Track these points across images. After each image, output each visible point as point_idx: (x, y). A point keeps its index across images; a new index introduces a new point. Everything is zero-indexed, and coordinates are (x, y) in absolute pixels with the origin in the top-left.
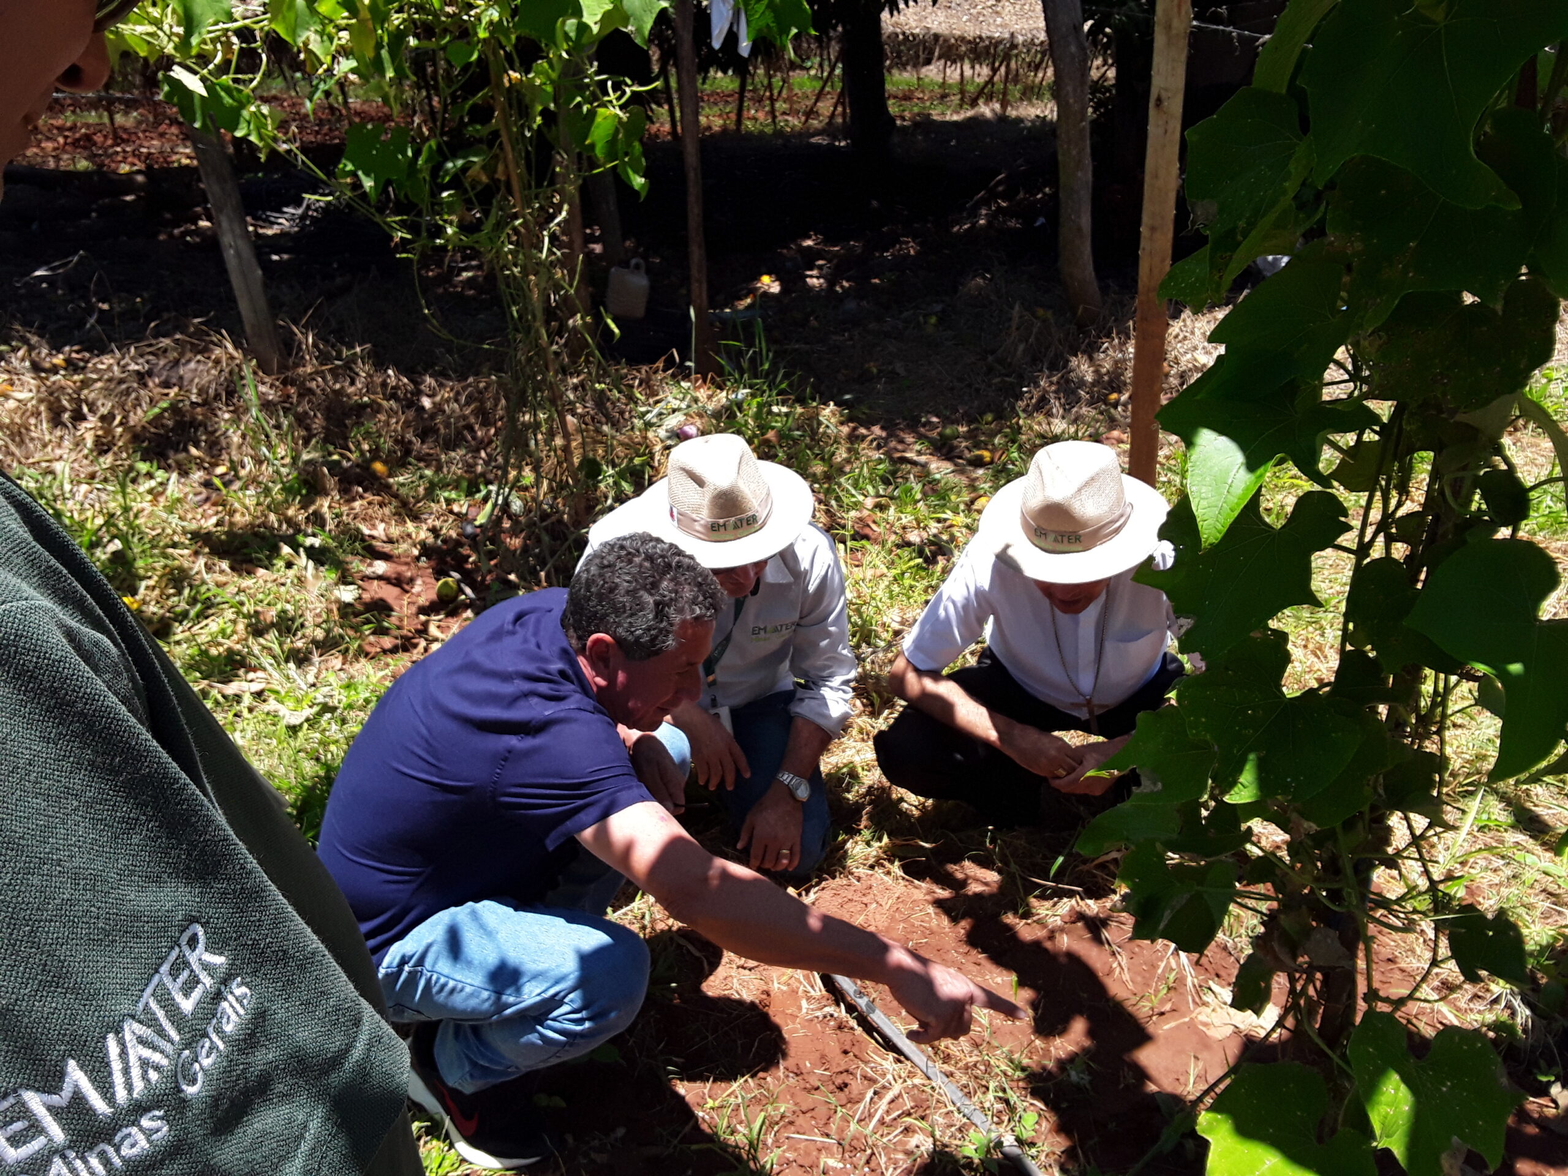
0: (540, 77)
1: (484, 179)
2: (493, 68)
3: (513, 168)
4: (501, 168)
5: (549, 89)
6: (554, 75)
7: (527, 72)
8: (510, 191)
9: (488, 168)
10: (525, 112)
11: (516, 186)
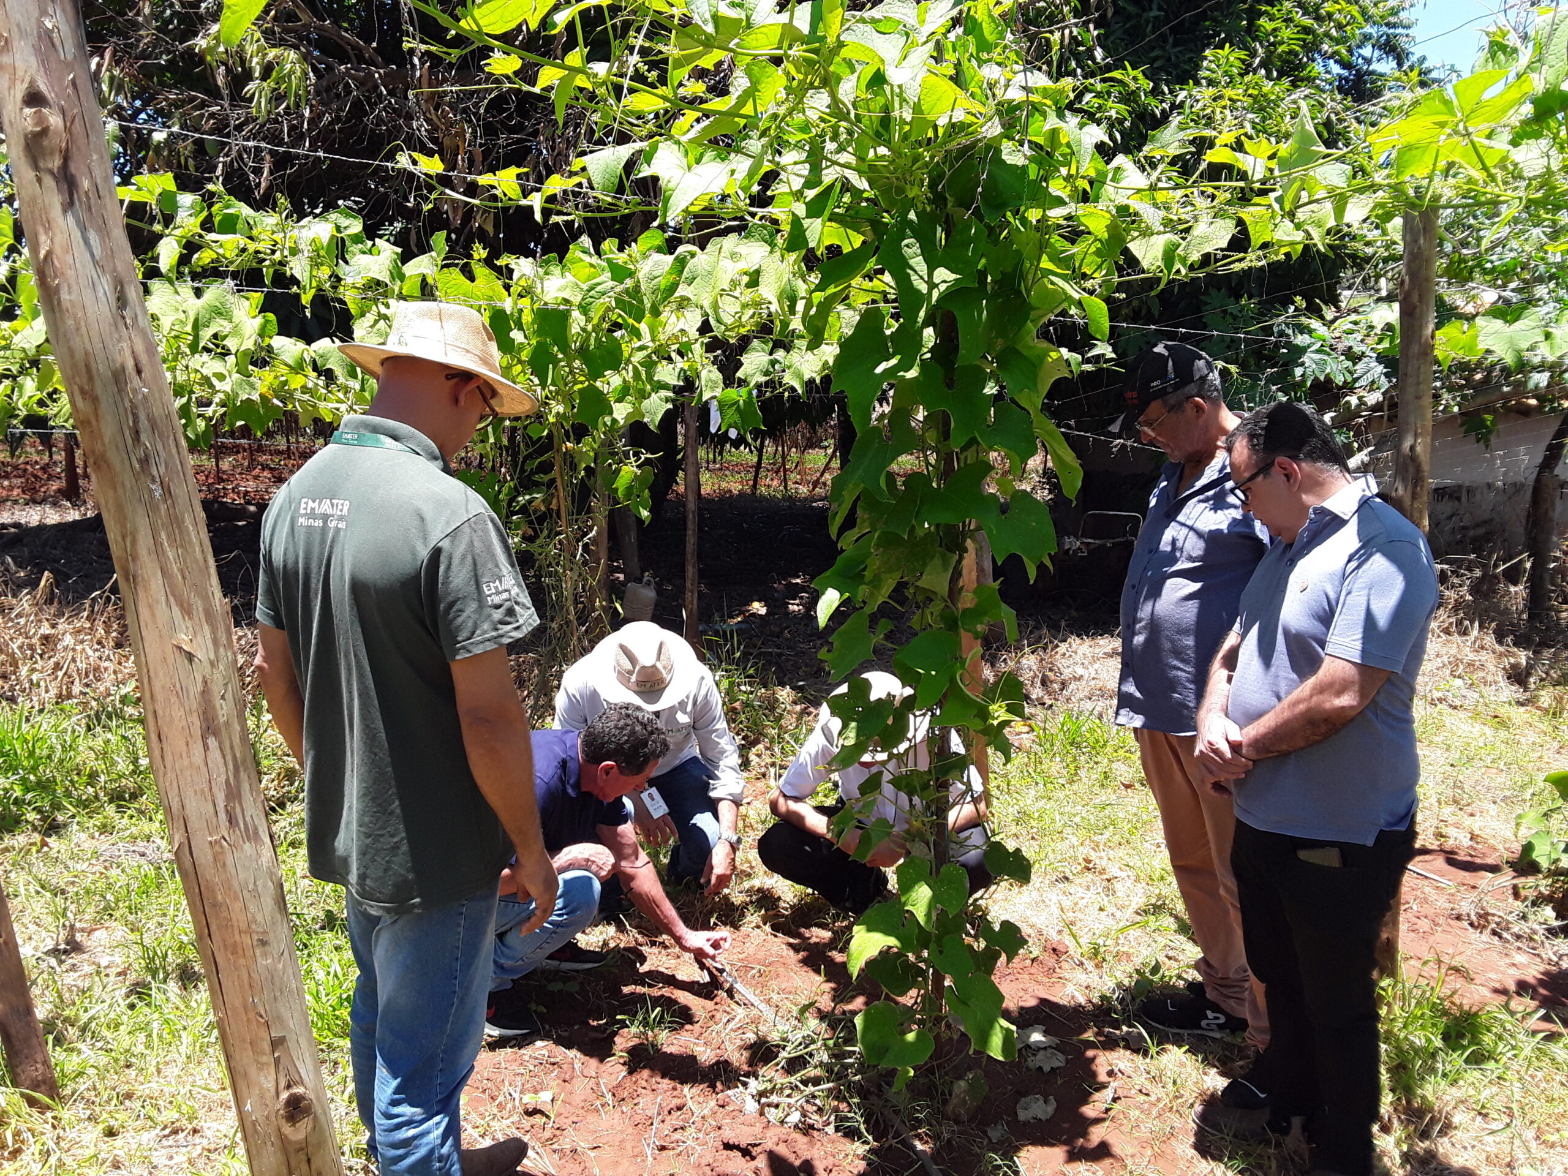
0: (587, 447)
1: (543, 508)
2: (556, 441)
3: (563, 501)
4: (554, 501)
5: (592, 454)
6: (595, 446)
7: (578, 443)
8: (559, 517)
9: (547, 501)
10: (574, 467)
11: (563, 514)
